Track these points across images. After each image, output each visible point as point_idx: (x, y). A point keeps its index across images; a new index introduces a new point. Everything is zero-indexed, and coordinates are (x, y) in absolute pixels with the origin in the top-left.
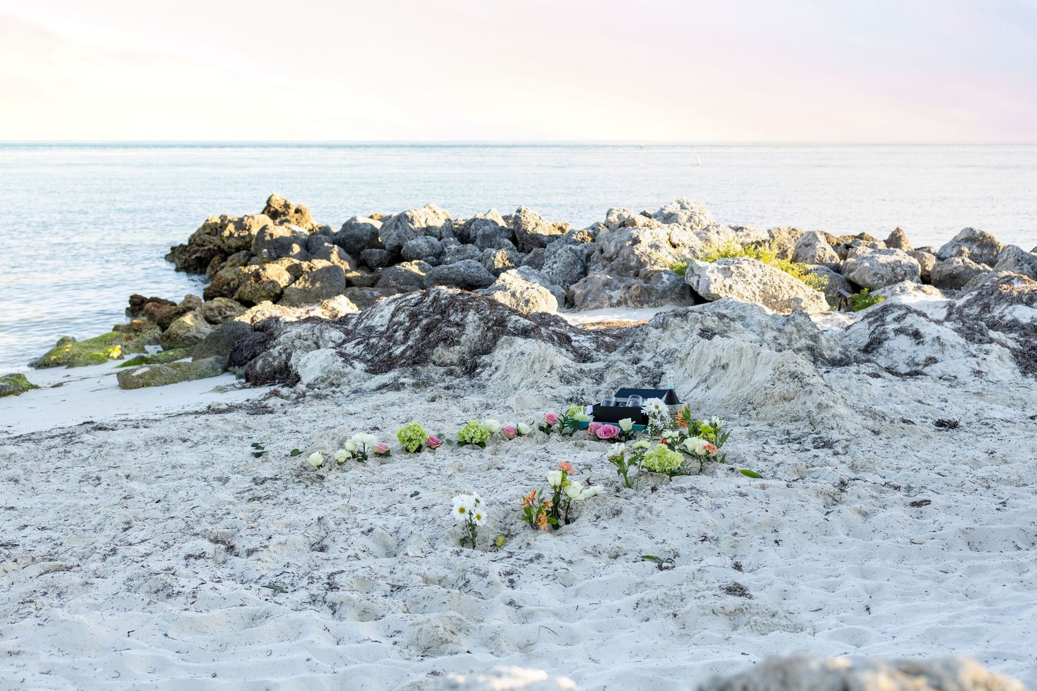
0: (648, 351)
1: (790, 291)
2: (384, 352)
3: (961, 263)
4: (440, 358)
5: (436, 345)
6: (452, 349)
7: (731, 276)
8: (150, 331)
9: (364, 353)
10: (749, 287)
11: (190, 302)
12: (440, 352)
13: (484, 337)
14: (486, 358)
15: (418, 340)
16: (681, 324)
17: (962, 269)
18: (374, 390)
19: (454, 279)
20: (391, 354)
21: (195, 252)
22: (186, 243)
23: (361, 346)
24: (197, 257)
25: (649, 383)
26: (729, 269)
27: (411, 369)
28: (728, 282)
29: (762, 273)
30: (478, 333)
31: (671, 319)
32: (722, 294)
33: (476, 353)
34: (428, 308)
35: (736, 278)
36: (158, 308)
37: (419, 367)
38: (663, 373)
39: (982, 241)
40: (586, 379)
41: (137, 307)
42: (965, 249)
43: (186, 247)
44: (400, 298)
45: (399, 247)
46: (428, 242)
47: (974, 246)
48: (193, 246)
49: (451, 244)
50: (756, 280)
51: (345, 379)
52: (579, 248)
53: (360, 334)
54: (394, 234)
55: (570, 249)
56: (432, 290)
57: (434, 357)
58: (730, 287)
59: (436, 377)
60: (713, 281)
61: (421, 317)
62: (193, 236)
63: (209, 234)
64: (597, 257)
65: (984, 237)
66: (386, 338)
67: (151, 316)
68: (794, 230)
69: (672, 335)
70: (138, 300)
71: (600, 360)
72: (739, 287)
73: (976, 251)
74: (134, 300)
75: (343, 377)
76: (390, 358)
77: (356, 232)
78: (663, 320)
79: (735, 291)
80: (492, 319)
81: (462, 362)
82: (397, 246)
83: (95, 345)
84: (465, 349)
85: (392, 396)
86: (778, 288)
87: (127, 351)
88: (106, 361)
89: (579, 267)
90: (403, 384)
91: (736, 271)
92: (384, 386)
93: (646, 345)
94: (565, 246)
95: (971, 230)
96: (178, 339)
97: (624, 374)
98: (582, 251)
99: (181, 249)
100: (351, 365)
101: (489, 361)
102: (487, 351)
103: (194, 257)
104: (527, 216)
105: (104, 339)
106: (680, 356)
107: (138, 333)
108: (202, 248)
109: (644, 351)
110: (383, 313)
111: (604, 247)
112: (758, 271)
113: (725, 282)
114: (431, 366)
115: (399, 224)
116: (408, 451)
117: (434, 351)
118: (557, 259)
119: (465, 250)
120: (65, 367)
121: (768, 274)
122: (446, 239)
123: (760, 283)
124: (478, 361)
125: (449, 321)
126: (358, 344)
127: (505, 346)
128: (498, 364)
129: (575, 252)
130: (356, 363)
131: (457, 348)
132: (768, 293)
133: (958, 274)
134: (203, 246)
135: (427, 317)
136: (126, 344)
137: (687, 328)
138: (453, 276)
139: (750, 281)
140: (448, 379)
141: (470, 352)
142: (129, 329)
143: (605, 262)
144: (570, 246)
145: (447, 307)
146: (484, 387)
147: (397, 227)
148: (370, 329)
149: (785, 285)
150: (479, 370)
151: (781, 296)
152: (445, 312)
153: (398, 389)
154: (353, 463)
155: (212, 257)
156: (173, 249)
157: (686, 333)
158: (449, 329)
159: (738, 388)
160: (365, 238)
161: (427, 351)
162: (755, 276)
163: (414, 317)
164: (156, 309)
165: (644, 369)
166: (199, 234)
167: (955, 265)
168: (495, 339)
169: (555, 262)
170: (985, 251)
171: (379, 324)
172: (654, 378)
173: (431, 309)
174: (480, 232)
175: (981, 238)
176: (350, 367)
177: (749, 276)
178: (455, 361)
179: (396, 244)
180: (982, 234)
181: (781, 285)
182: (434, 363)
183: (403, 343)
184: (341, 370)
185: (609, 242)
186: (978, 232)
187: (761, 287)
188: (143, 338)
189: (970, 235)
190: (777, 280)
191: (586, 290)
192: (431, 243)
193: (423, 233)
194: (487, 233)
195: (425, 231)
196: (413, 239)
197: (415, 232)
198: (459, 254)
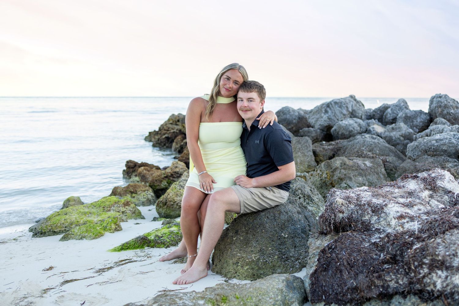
8: (144, 193)
11: (176, 167)
19: (446, 151)
21: (164, 134)
22: (157, 130)
24: (166, 137)
36: (149, 171)
41: (131, 170)
43: (158, 132)
45: (329, 127)
46: (356, 122)
48: (163, 131)
54: (325, 117)
62: (162, 125)
63: (171, 124)
67: (143, 178)
70: (132, 164)
74: (129, 164)
77: (288, 116)
82: (327, 126)
83: (94, 210)
87: (124, 218)
88: (102, 235)
96: (175, 206)
99: (154, 133)
103: (164, 137)
105: (103, 205)
107: (134, 195)
108: (168, 132)
115: (328, 109)
120: (60, 236)
122: (368, 121)
134: (168, 131)
136: (124, 209)
138: (445, 148)
142: (126, 191)
147: (326, 112)
155: (176, 137)
156: (150, 133)
160: (294, 121)
164: (147, 172)
166: (166, 124)
174: (399, 115)
179: (326, 124)
188: (138, 199)
192: (358, 124)
193: (349, 116)
194: (409, 115)
195: (350, 115)
196: (342, 120)
197: (344, 115)
198: (398, 130)
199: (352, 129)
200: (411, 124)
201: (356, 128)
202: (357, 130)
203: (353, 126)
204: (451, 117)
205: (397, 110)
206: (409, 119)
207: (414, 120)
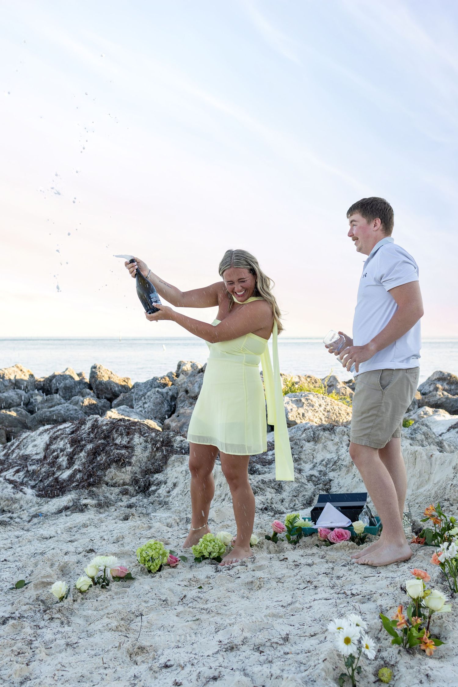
0: (306, 462)
1: (347, 417)
2: (48, 477)
3: (442, 396)
4: (112, 479)
5: (109, 466)
6: (123, 470)
7: (302, 406)
9: (25, 479)
10: (317, 415)
12: (113, 473)
13: (152, 457)
14: (159, 477)
15: (84, 464)
16: (330, 437)
17: (444, 400)
18: (56, 513)
20: (57, 479)
23: (21, 474)
25: (323, 490)
26: (301, 400)
27: (87, 491)
28: (301, 411)
29: (325, 403)
30: (147, 454)
31: (322, 433)
32: (298, 421)
33: (147, 472)
34: (89, 434)
35: (307, 408)
37: (94, 489)
38: (331, 480)
39: (450, 380)
40: (269, 489)
42: (439, 386)
44: (52, 428)
46: (17, 394)
47: (445, 384)
49: (37, 395)
50: (322, 409)
51: (16, 505)
52: (164, 390)
53: (16, 463)
55: (158, 392)
56: (88, 418)
57: (106, 479)
58: (303, 415)
59: (112, 497)
60: (289, 410)
61: (83, 442)
64: (184, 397)
65: (451, 377)
66: (49, 464)
68: (309, 377)
69: (325, 447)
71: (265, 472)
72: (309, 415)
73: (447, 387)
75: (14, 503)
76: (58, 482)
78: (314, 434)
79: (307, 418)
80: (159, 441)
81: (135, 481)
84: (136, 469)
85: (79, 518)
86: (338, 415)
89: (166, 405)
90: (86, 505)
91: (306, 402)
92: (67, 508)
93: (303, 457)
94: (153, 390)
95: (441, 372)
97: (299, 482)
98: (167, 393)
100: (21, 491)
101: (163, 479)
102: (158, 470)
104: (101, 371)
106: (344, 463)
109: (302, 462)
110: (35, 443)
111: (189, 389)
112: (322, 402)
113: (299, 411)
114: (104, 487)
116: (150, 571)
117: (107, 473)
118: (147, 400)
119: (52, 399)
121: (329, 404)
122: (31, 392)
123: (324, 411)
124: (152, 479)
125: (116, 444)
126: (18, 471)
127: (176, 464)
128: (175, 481)
129: (162, 394)
130: (25, 489)
131: (129, 468)
132: (331, 419)
133: (442, 404)
135: (91, 442)
137: (337, 440)
139: (317, 409)
140: (125, 498)
141: (141, 472)
143: (191, 400)
144: (157, 389)
145: (110, 431)
146: (166, 503)
148: (26, 458)
149: (342, 412)
150: (153, 488)
151: (341, 421)
152: (109, 437)
153: (82, 511)
154: (97, 590)
157: (337, 444)
158: (118, 451)
159: (418, 488)
161: (99, 473)
162: (320, 406)
163: (76, 442)
165: (314, 478)
167: (438, 397)
168: (165, 459)
169: (145, 403)
170: (453, 387)
171: (34, 453)
172: (325, 485)
173: (92, 435)
174: (62, 385)
175: (449, 378)
176: (21, 493)
177: (317, 405)
178: (128, 481)
180: (449, 375)
181: (340, 412)
182: (107, 484)
183: (68, 468)
184: (13, 496)
185: (193, 384)
186: (446, 374)
187: (326, 414)
189: (441, 375)
190: (336, 407)
191: (181, 423)
192: (19, 395)
193: (12, 387)
194: (68, 385)
195: (14, 386)
196: (4, 392)
197: (6, 386)
198: (50, 402)
199: (11, 401)
200: (70, 394)
201: (15, 401)
202: (16, 402)
203: (12, 398)
204: (103, 387)
205: (62, 380)
206: (68, 390)
207: (73, 391)
